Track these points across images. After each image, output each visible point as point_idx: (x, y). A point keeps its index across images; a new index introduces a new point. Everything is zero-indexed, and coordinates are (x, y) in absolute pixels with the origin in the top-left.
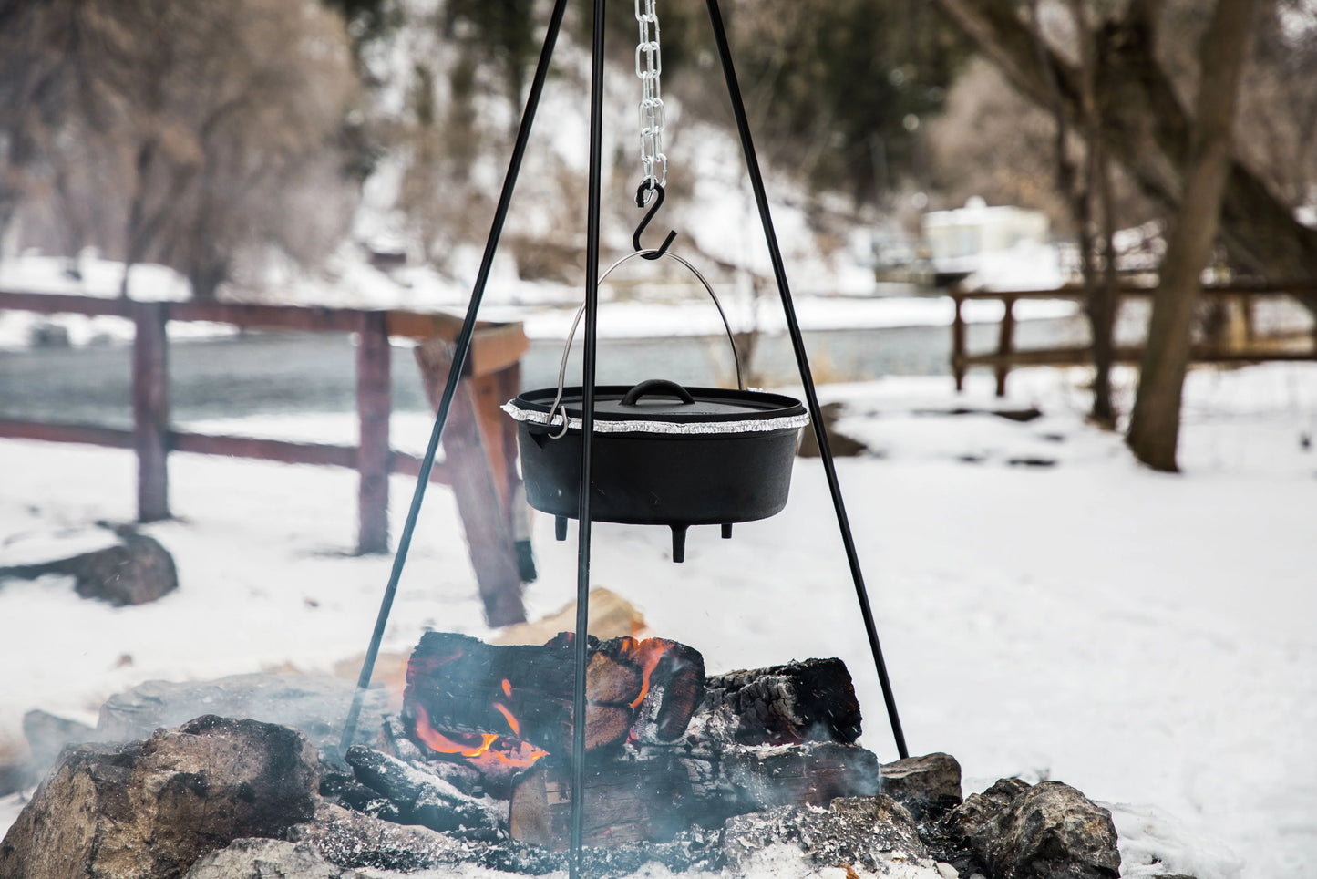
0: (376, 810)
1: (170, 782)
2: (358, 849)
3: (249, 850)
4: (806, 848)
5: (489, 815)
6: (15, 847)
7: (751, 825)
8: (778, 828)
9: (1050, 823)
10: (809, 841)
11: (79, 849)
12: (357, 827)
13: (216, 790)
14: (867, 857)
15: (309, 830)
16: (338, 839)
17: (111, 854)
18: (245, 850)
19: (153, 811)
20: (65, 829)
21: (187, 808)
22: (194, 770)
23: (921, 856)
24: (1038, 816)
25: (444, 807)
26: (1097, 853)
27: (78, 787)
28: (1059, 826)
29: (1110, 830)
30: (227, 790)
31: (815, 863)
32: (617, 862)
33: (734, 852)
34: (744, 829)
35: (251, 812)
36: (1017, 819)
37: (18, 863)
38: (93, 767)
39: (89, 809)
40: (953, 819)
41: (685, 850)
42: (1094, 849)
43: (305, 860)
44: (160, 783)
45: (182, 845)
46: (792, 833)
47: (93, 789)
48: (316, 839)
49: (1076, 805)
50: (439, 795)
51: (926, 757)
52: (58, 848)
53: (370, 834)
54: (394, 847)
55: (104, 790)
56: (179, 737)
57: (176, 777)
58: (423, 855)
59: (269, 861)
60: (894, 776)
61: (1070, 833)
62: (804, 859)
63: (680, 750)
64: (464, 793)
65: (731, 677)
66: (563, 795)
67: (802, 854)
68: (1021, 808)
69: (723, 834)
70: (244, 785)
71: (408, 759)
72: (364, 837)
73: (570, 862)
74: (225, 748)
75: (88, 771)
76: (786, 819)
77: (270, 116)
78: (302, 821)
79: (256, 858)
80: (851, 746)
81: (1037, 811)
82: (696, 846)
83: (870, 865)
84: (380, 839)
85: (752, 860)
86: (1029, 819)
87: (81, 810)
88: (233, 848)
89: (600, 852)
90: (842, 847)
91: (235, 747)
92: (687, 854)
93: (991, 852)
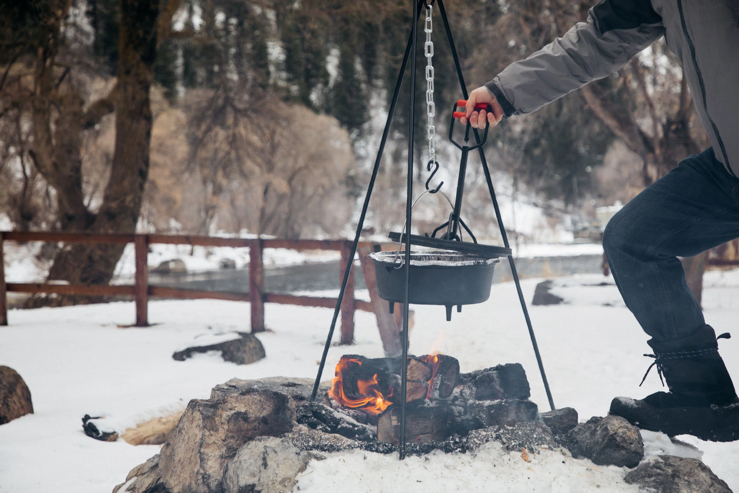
0: (320, 429)
1: (232, 415)
2: (311, 444)
3: (262, 441)
4: (503, 443)
5: (369, 431)
6: (171, 443)
7: (480, 434)
8: (492, 435)
9: (611, 432)
10: (505, 440)
11: (195, 443)
12: (311, 434)
13: (252, 419)
14: (530, 447)
15: (290, 435)
16: (302, 439)
17: (209, 445)
18: (261, 441)
19: (226, 427)
20: (190, 435)
21: (240, 426)
22: (243, 410)
23: (555, 447)
24: (606, 429)
25: (350, 428)
26: (633, 446)
27: (195, 417)
28: (616, 433)
29: (638, 436)
30: (257, 419)
31: (508, 450)
32: (421, 449)
33: (472, 445)
34: (477, 435)
35: (267, 428)
36: (597, 431)
37: (172, 450)
38: (201, 408)
39: (199, 426)
40: (571, 434)
41: (451, 444)
42: (631, 444)
43: (285, 445)
44: (229, 416)
45: (238, 442)
46: (498, 438)
47: (201, 418)
48: (293, 439)
49: (623, 425)
50: (348, 423)
51: (562, 409)
52: (187, 443)
53: (316, 437)
54: (326, 443)
55: (205, 418)
56: (237, 396)
57: (235, 413)
58: (338, 446)
59: (271, 446)
60: (547, 417)
61: (621, 437)
62: (502, 448)
63: (449, 402)
64: (358, 422)
65: (474, 373)
66: (398, 422)
67: (502, 446)
68: (599, 427)
69: (468, 438)
70: (263, 417)
71: (335, 408)
72: (313, 439)
73: (400, 448)
74: (256, 401)
75: (199, 410)
76: (496, 432)
77: (317, 172)
78: (288, 432)
79: (265, 445)
80: (526, 401)
81: (606, 427)
82: (456, 443)
83: (532, 451)
84: (320, 440)
85: (480, 449)
86: (602, 431)
87: (196, 427)
88: (256, 441)
89: (415, 445)
90: (519, 443)
91: (260, 401)
92: (452, 446)
93: (587, 446)
